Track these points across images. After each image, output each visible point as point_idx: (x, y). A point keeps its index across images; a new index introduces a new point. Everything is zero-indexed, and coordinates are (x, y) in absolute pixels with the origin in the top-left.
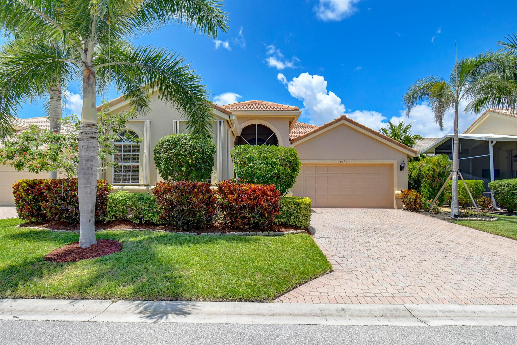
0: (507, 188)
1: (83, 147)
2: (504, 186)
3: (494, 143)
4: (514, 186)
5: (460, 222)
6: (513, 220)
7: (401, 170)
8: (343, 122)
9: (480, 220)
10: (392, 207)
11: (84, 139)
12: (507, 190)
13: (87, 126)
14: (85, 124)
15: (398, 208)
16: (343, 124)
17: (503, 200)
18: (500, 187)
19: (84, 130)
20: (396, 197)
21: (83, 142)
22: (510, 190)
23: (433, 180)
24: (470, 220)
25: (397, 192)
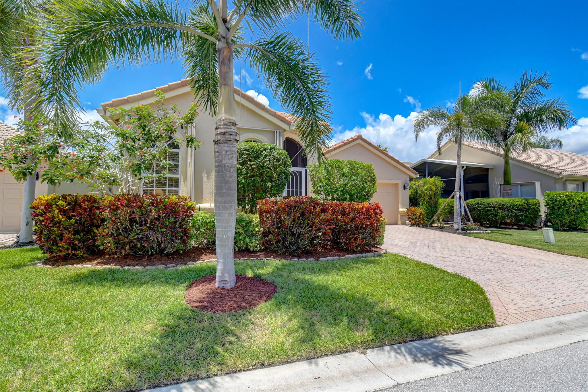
0: (483, 206)
1: (227, 152)
2: (481, 204)
3: (465, 168)
4: (489, 204)
5: (472, 235)
6: (504, 232)
7: (404, 189)
8: (359, 141)
9: (482, 233)
10: (396, 223)
11: (228, 142)
12: (483, 208)
13: (231, 124)
14: (228, 121)
15: (402, 224)
16: (359, 144)
17: (479, 215)
18: (476, 205)
19: (226, 130)
20: (400, 214)
21: (226, 145)
22: (486, 207)
23: (430, 198)
24: (476, 233)
25: (401, 210)
